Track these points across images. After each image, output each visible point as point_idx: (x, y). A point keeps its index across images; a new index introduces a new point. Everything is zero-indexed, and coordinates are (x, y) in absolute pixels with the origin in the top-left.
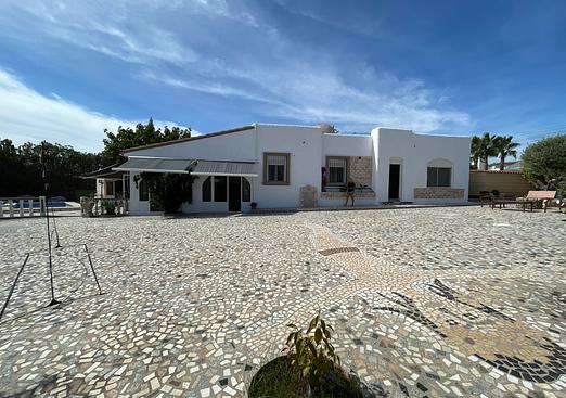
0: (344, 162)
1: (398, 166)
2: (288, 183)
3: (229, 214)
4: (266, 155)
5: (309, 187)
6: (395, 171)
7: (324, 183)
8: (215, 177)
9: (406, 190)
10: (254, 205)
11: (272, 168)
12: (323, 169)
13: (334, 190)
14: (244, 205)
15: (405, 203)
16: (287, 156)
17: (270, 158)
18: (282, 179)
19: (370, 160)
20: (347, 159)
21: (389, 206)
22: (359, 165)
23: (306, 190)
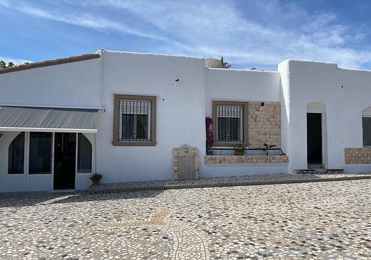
0: (239, 109)
1: (320, 115)
2: (153, 143)
3: (55, 196)
4: (118, 98)
5: (186, 148)
6: (315, 123)
7: (210, 142)
8: (33, 134)
9: (333, 152)
10: (97, 178)
11: (128, 119)
12: (208, 121)
13: (224, 151)
14: (81, 178)
15: (333, 171)
16: (152, 100)
17: (124, 103)
18: (145, 137)
19: (277, 107)
20: (244, 106)
21: (308, 176)
22: (261, 114)
23: (182, 153)
